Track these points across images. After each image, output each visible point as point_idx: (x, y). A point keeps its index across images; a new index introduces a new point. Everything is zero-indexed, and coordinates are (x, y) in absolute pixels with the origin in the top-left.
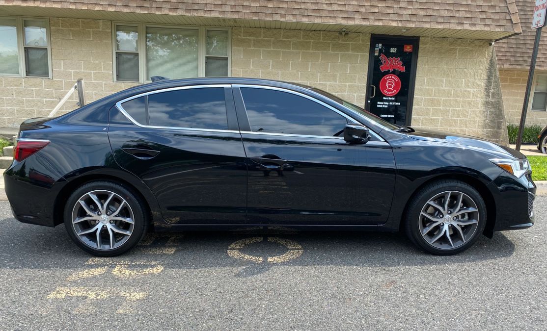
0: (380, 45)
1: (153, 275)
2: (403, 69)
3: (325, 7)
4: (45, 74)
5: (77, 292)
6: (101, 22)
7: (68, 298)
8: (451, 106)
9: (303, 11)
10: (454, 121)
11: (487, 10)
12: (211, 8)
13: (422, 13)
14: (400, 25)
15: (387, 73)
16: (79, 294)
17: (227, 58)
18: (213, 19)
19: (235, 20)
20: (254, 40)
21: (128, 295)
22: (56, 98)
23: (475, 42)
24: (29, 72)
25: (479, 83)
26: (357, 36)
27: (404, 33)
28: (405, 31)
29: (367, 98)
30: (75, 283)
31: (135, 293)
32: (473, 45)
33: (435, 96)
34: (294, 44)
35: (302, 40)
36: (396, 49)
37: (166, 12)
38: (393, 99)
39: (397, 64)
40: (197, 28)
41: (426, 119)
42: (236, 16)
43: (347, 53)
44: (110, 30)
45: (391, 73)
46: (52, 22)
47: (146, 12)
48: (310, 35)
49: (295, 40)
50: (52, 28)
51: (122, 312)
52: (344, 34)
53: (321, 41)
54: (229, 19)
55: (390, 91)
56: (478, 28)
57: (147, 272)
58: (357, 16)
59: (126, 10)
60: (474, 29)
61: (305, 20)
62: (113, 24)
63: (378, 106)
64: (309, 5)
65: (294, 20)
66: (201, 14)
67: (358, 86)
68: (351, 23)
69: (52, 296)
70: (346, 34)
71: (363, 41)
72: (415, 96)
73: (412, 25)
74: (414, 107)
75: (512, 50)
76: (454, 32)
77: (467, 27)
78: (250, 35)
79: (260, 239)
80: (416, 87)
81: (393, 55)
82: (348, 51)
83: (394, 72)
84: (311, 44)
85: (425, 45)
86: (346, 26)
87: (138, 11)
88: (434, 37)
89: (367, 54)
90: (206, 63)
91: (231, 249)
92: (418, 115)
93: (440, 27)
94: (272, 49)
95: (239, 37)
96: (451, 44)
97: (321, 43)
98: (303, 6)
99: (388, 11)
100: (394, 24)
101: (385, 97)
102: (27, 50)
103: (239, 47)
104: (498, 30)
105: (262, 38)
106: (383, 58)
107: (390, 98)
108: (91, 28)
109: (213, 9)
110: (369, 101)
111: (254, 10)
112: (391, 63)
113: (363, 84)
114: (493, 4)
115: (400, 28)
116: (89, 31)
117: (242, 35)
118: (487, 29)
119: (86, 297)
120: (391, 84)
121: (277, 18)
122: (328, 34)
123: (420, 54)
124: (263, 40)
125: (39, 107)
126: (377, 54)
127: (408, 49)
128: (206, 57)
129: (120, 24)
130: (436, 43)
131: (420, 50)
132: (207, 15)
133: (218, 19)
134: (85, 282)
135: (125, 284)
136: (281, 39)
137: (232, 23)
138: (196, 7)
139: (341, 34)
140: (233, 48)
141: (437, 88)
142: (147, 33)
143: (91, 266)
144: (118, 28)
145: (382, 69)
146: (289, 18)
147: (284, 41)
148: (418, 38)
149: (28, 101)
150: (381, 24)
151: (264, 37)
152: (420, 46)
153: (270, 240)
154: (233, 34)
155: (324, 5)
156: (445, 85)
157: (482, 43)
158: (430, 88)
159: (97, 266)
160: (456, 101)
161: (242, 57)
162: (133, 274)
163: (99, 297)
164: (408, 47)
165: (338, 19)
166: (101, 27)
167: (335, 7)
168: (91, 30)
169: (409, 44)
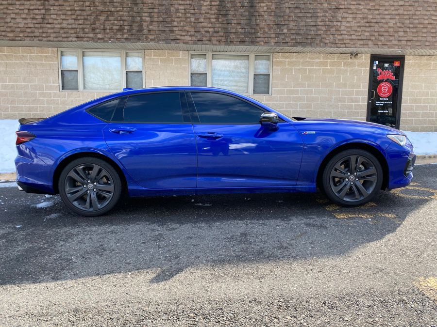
0: (377, 62)
2: (394, 78)
6: (181, 53)
8: (429, 103)
10: (431, 113)
15: (382, 81)
17: (269, 74)
20: (288, 61)
26: (361, 57)
28: (400, 51)
29: (369, 99)
33: (417, 96)
34: (317, 63)
36: (388, 64)
38: (387, 99)
39: (390, 75)
40: (248, 54)
41: (411, 113)
43: (354, 68)
44: (187, 58)
45: (385, 81)
46: (146, 53)
48: (328, 56)
49: (317, 60)
50: (146, 57)
52: (354, 55)
53: (336, 60)
55: (384, 93)
62: (189, 53)
63: (377, 105)
67: (362, 91)
70: (356, 55)
71: (365, 59)
72: (403, 97)
74: (402, 104)
78: (286, 58)
80: (403, 90)
81: (386, 69)
83: (387, 81)
84: (329, 63)
85: (409, 61)
88: (415, 56)
89: (368, 69)
90: (254, 78)
92: (406, 110)
93: (428, 48)
94: (301, 67)
95: (278, 59)
96: (427, 59)
97: (336, 62)
99: (391, 38)
101: (382, 98)
102: (127, 73)
103: (278, 66)
106: (379, 71)
107: (385, 99)
108: (174, 56)
110: (370, 102)
112: (385, 74)
113: (366, 90)
116: (172, 59)
117: (280, 58)
120: (385, 89)
122: (341, 55)
123: (405, 68)
124: (295, 61)
126: (375, 68)
128: (254, 74)
129: (195, 53)
130: (417, 59)
131: (405, 65)
136: (308, 60)
139: (352, 55)
140: (274, 67)
141: (418, 91)
142: (213, 59)
144: (193, 56)
145: (379, 78)
147: (310, 61)
148: (404, 56)
151: (295, 59)
152: (405, 62)
154: (274, 58)
156: (424, 88)
158: (413, 90)
160: (432, 99)
161: (279, 73)
164: (397, 63)
166: (181, 55)
167: (354, 37)
168: (174, 58)
169: (397, 61)
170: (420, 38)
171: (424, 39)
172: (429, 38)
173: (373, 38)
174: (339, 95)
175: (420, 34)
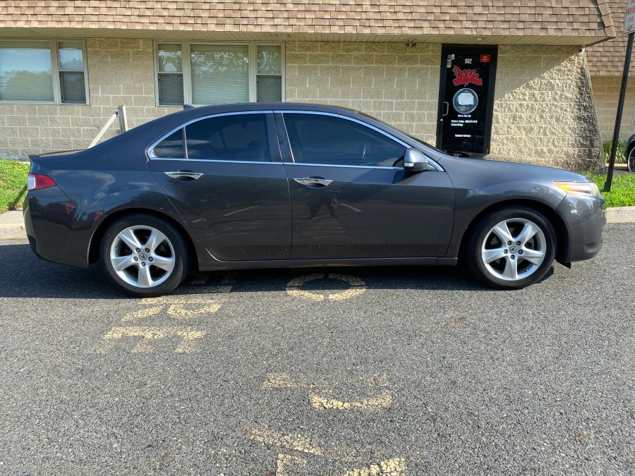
0: (453, 55)
1: (209, 314)
2: (480, 82)
3: (389, 16)
4: (82, 100)
5: (133, 332)
6: (141, 42)
7: (125, 338)
8: (536, 122)
9: (364, 21)
10: (540, 139)
11: (574, 11)
12: (262, 22)
13: (499, 18)
14: (475, 33)
15: (462, 87)
16: (136, 334)
17: (281, 76)
18: (265, 34)
19: (289, 35)
20: (310, 55)
21: (185, 334)
22: (94, 126)
23: (563, 48)
24: (65, 99)
25: (568, 95)
26: (427, 47)
27: (479, 41)
28: (480, 39)
29: (439, 117)
30: (130, 323)
31: (192, 332)
32: (560, 52)
33: (516, 111)
34: (355, 58)
35: (364, 53)
36: (471, 60)
37: (212, 28)
39: (474, 76)
40: (246, 44)
41: (507, 138)
42: (289, 30)
43: (415, 66)
44: (150, 50)
45: (466, 87)
46: (88, 43)
47: (190, 29)
48: (373, 47)
49: (356, 53)
50: (89, 49)
51: (180, 351)
52: (411, 45)
53: (386, 53)
54: (282, 34)
56: (565, 33)
57: (203, 311)
58: (425, 24)
59: (169, 28)
60: (560, 34)
61: (367, 31)
62: (155, 43)
63: (452, 125)
64: (371, 14)
65: (355, 32)
66: (251, 29)
67: (429, 103)
68: (418, 32)
69: (108, 336)
70: (414, 45)
71: (433, 51)
72: (494, 113)
73: (488, 33)
74: (493, 125)
75: (608, 54)
76: (537, 39)
77: (552, 33)
78: (306, 50)
79: (321, 276)
80: (495, 102)
81: (467, 66)
82: (417, 64)
83: (470, 86)
84: (375, 57)
85: (505, 53)
86: (414, 35)
87: (182, 28)
88: (516, 45)
89: (439, 67)
90: (257, 82)
91: (290, 287)
92: (499, 134)
93: (521, 33)
94: (330, 64)
95: (294, 52)
96: (535, 51)
97: (386, 55)
98: (364, 16)
99: (461, 18)
100: (468, 32)
102: (62, 74)
103: (294, 63)
104: (588, 34)
105: (319, 52)
106: (456, 71)
107: (465, 116)
108: (130, 48)
109: (264, 23)
110: (442, 120)
111: (309, 22)
112: (466, 75)
113: (435, 101)
114: (581, 5)
115: (475, 37)
116: (128, 52)
117: (296, 49)
118: (574, 34)
119: (143, 337)
121: (335, 30)
122: (393, 45)
123: (499, 64)
124: (322, 55)
125: (75, 137)
126: (449, 66)
127: (485, 59)
128: (257, 76)
129: (162, 42)
130: (517, 52)
131: (499, 60)
132: (258, 30)
133: (270, 34)
134: (141, 322)
135: (181, 323)
136: (340, 53)
137: (285, 38)
138: (245, 22)
139: (407, 45)
140: (287, 65)
141: (519, 102)
142: (192, 51)
143: (145, 307)
144: (160, 47)
145: (456, 82)
146: (349, 30)
147: (344, 55)
148: (497, 45)
149: (65, 130)
150: (452, 32)
151: (321, 51)
152: (499, 55)
153: (331, 276)
154: (287, 50)
155: (388, 14)
156: (529, 98)
157: (571, 49)
158: (511, 102)
159: (151, 306)
160: (542, 117)
161: (297, 74)
162: (188, 313)
163: (156, 337)
164: (485, 57)
165: (403, 29)
166: (141, 47)
167: (400, 16)
168: (131, 50)
169: (486, 54)
170: (508, 17)
171: (514, 18)
172: (523, 17)
173: (431, 17)
174: (392, 110)
175: (508, 10)
